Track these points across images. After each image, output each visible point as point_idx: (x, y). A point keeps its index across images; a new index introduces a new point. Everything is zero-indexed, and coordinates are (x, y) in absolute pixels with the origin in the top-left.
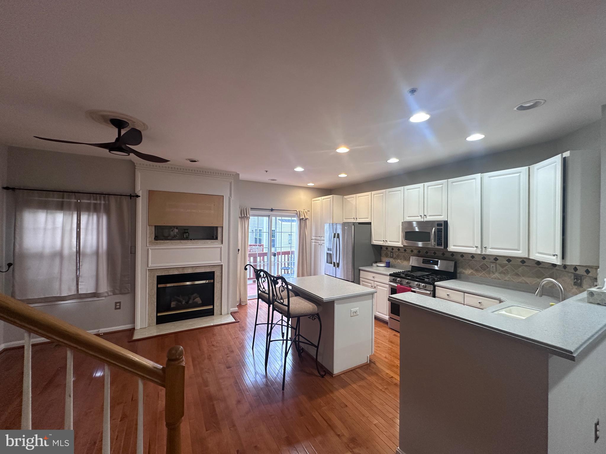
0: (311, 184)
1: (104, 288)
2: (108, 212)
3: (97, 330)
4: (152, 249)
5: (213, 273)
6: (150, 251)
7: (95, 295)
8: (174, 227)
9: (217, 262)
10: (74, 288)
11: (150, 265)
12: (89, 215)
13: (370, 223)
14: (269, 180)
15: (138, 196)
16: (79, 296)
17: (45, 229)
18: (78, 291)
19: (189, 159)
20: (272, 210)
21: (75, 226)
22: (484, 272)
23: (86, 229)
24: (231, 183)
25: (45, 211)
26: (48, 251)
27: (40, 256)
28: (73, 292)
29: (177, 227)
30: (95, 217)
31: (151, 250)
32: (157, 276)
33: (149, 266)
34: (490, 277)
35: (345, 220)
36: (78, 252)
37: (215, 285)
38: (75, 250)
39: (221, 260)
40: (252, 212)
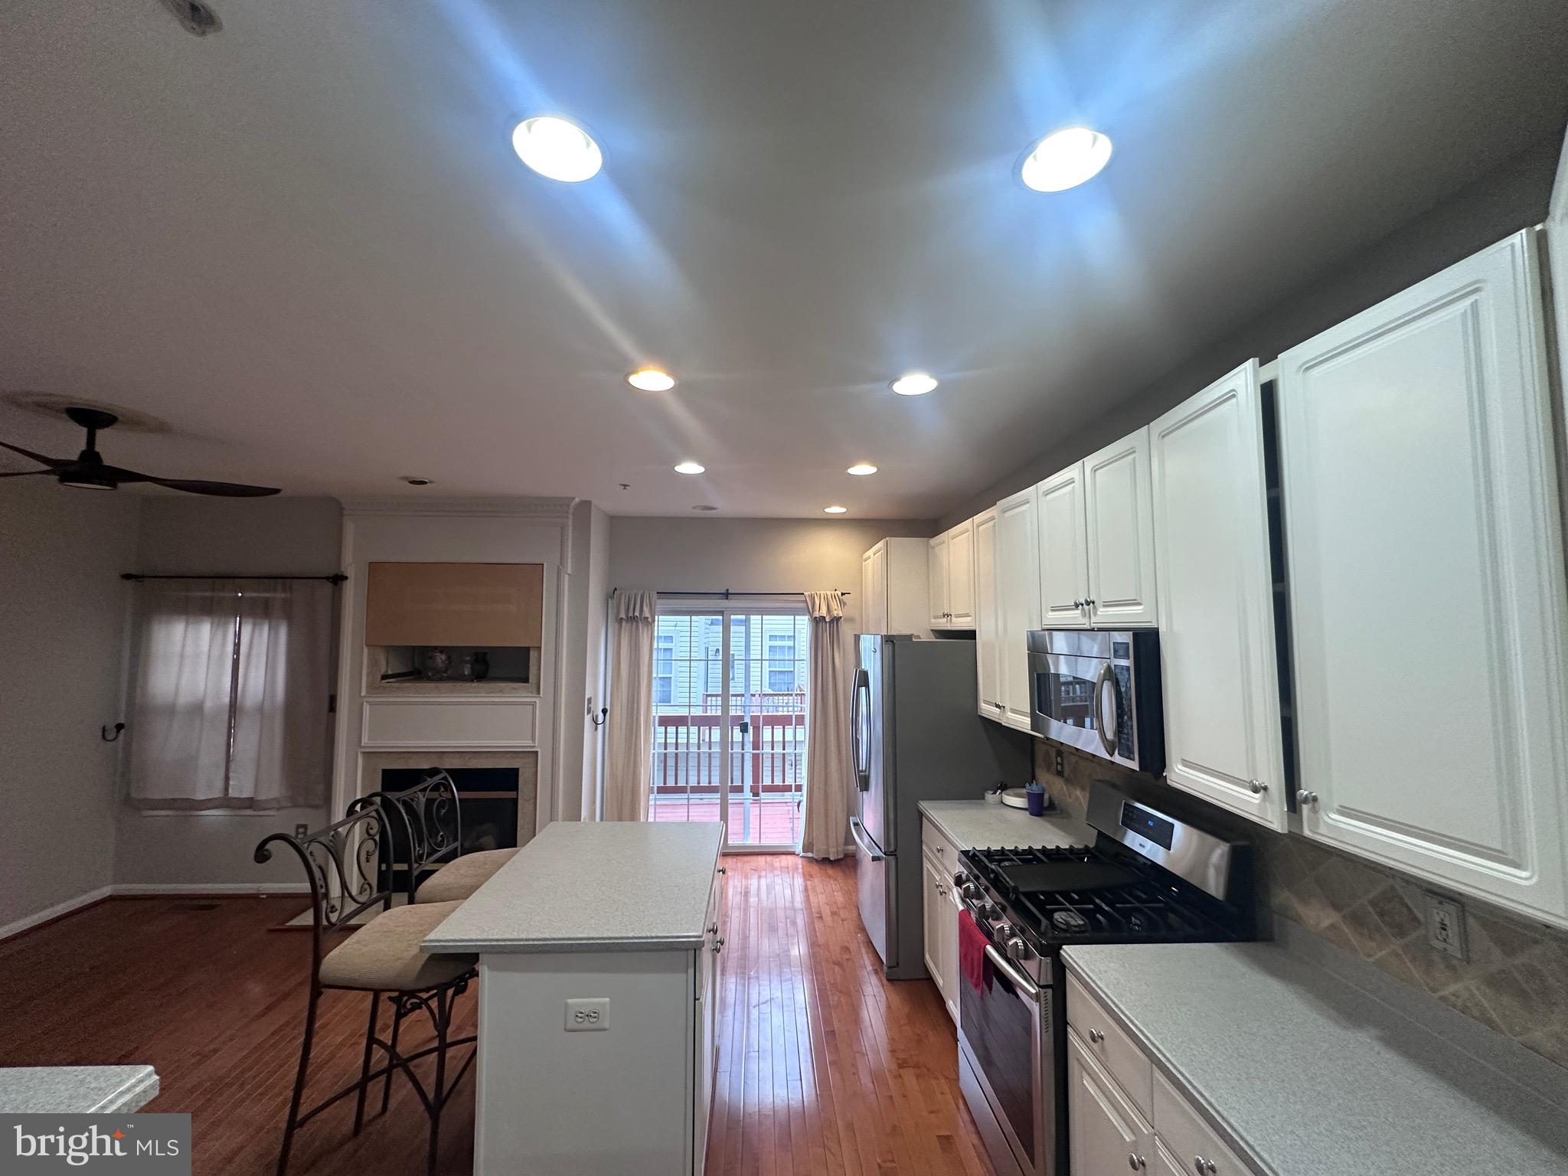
0: (836, 510)
1: (273, 789)
2: (289, 618)
3: (255, 886)
4: (370, 703)
5: (514, 773)
6: (367, 708)
7: (251, 803)
8: (436, 648)
9: (522, 743)
10: (219, 784)
11: (365, 741)
12: (254, 625)
13: (971, 635)
14: (694, 508)
15: (346, 578)
16: (225, 802)
17: (182, 656)
18: (226, 789)
19: (405, 478)
20: (727, 595)
21: (230, 648)
22: (1396, 945)
23: (249, 655)
24: (563, 528)
25: (183, 617)
26: (183, 700)
27: (170, 710)
28: (217, 793)
29: (442, 650)
30: (266, 628)
31: (368, 706)
32: (384, 770)
33: (363, 744)
34: (1434, 990)
35: (933, 620)
36: (234, 707)
37: (519, 807)
38: (227, 700)
39: (533, 739)
40: (660, 604)
